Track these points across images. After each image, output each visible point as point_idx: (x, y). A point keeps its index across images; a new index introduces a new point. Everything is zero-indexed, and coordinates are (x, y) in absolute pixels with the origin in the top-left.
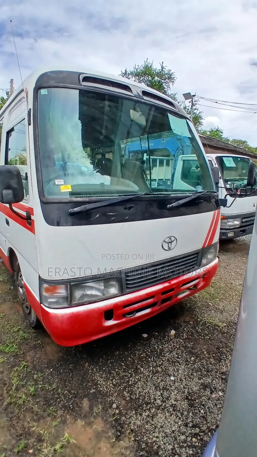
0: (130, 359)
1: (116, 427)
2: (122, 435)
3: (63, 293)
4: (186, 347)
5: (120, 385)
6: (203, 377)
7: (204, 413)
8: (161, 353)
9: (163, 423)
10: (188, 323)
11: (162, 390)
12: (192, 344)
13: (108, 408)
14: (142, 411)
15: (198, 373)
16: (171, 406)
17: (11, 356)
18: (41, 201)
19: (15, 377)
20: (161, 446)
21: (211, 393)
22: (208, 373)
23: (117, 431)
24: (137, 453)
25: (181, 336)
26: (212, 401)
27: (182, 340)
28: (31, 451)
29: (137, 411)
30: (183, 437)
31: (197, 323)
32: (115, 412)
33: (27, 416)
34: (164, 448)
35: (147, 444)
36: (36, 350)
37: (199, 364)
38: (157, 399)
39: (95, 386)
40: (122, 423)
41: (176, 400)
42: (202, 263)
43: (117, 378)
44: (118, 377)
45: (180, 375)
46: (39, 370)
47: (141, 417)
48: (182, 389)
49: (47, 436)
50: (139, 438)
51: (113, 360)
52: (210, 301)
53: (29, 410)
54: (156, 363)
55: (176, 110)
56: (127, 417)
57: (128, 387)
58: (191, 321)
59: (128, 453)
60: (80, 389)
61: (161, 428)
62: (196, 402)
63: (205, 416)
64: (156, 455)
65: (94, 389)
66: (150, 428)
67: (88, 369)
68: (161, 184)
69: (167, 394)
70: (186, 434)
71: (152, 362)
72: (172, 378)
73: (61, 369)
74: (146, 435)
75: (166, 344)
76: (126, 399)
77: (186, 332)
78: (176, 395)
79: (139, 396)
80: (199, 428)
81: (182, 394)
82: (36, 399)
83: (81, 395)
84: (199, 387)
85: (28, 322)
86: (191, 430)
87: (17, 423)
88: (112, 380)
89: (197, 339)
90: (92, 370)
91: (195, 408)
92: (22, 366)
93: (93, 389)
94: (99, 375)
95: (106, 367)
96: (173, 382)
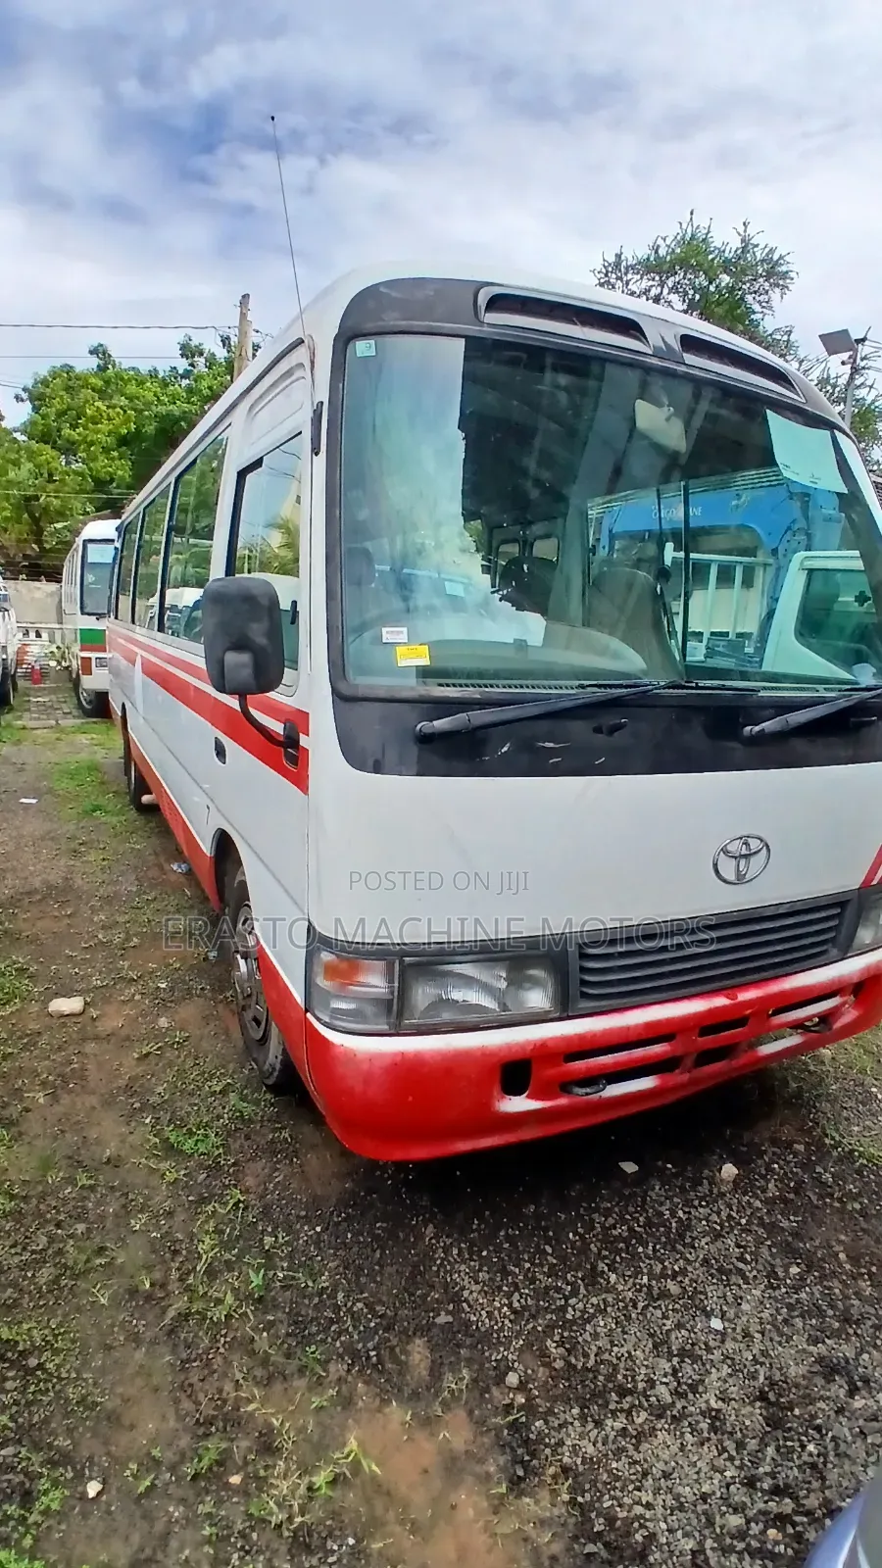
0: (574, 1236)
1: (513, 1450)
2: (532, 1478)
3: (377, 987)
4: (772, 1228)
5: (534, 1317)
6: (828, 1338)
7: (819, 1455)
8: (682, 1236)
9: (673, 1464)
10: (786, 1148)
11: (675, 1356)
12: (795, 1221)
13: (490, 1382)
14: (603, 1412)
15: (809, 1322)
16: (703, 1413)
17: (200, 1166)
18: (335, 692)
19: (207, 1232)
20: (660, 1535)
21: (853, 1392)
22: (847, 1326)
23: (517, 1463)
24: (576, 1546)
25: (759, 1188)
26: (849, 1419)
27: (761, 1201)
28: (235, 1480)
29: (586, 1410)
30: (735, 1521)
31: (819, 1150)
32: (513, 1399)
33: (235, 1364)
34: (668, 1544)
35: (611, 1520)
36: (275, 1160)
37: (815, 1289)
38: (658, 1383)
39: (452, 1305)
40: (534, 1438)
41: (724, 1398)
42: (857, 942)
43: (527, 1291)
44: (530, 1289)
45: (744, 1319)
46: (281, 1223)
47: (599, 1433)
48: (747, 1363)
49: (289, 1438)
50: (588, 1496)
51: (517, 1232)
52: (875, 1082)
53: (242, 1344)
54: (663, 1264)
55: (796, 397)
56: (551, 1423)
57: (560, 1327)
58: (799, 1143)
59: (547, 1540)
60: (403, 1304)
61: (663, 1480)
62: (795, 1416)
63: (821, 1466)
64: (638, 1562)
65: (448, 1313)
66: (627, 1473)
67: (433, 1245)
68: (721, 649)
69: (693, 1373)
70: (746, 1512)
71: (650, 1259)
72: (716, 1324)
73: (349, 1231)
74: (612, 1492)
75: (702, 1206)
76: (553, 1365)
77: (776, 1177)
78: (726, 1381)
79: (596, 1361)
80: (795, 1498)
81: (747, 1382)
82: (265, 1313)
83: (406, 1324)
84: (811, 1366)
85: (255, 1067)
86: (766, 1502)
87: (202, 1380)
88: (509, 1296)
89: (817, 1207)
90: (447, 1250)
91: (786, 1434)
92: (232, 1202)
93: (446, 1315)
94: (467, 1270)
95: (491, 1248)
96: (719, 1336)
